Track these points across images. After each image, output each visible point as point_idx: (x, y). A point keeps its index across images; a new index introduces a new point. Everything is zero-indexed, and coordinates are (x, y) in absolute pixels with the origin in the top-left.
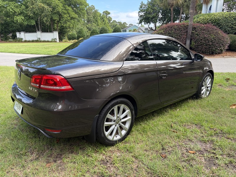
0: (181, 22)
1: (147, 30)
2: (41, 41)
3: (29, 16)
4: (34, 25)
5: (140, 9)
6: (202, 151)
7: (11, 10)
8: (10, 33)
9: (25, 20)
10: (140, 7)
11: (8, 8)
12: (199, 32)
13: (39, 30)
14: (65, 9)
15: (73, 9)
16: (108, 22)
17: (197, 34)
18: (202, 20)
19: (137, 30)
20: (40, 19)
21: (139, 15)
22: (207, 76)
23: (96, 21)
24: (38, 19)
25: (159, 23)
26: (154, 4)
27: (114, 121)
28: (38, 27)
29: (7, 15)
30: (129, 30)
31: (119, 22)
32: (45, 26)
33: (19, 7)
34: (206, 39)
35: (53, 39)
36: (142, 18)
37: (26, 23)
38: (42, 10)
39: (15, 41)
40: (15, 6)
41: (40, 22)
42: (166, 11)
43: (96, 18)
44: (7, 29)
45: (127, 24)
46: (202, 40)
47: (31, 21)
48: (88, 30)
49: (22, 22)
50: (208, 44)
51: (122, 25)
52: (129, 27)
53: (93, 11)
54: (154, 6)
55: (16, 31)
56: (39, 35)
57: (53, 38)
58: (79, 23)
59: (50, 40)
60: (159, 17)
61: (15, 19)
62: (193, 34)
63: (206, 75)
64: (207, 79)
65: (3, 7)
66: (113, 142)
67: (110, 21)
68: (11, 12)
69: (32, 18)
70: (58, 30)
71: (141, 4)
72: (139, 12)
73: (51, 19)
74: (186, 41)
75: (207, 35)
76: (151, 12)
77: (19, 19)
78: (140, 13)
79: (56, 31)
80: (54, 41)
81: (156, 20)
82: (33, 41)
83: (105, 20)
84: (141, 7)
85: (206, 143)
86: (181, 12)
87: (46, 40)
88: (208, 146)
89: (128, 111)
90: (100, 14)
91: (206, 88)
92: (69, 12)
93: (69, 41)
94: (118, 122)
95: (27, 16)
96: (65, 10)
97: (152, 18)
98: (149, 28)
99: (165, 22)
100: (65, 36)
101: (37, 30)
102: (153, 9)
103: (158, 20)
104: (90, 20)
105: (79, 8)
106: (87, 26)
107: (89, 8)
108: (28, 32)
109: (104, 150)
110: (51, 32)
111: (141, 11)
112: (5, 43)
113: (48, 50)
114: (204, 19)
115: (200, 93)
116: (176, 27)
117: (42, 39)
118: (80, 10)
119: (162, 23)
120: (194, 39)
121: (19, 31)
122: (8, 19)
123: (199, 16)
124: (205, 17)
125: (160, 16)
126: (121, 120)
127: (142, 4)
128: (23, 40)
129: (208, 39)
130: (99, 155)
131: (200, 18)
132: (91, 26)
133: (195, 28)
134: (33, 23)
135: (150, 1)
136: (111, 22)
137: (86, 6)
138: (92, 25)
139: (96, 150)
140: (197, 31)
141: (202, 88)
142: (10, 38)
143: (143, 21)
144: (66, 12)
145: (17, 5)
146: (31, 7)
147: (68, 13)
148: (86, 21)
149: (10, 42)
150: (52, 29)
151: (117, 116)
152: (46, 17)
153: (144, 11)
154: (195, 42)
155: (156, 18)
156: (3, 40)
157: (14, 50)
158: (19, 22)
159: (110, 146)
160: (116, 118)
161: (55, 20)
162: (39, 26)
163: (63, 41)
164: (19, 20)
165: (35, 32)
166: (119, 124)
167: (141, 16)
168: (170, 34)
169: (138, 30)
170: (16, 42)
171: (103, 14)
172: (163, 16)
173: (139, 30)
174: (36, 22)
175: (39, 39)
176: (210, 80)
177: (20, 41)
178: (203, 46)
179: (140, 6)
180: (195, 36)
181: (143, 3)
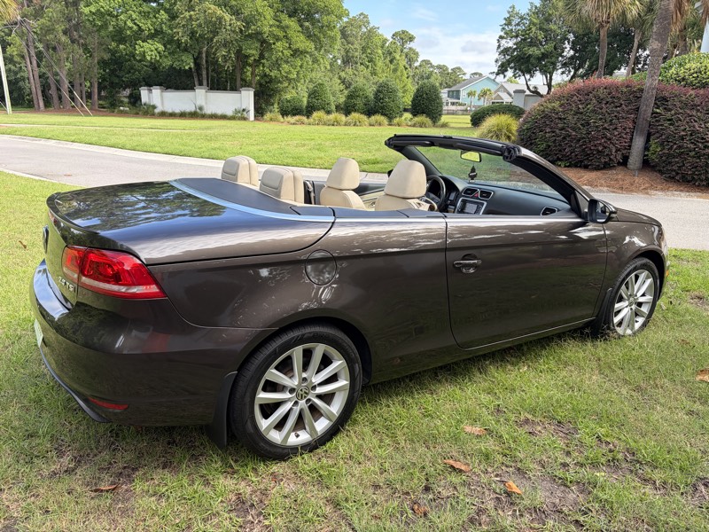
0: (633, 72)
1: (522, 96)
2: (204, 117)
3: (179, 43)
4: (190, 68)
5: (503, 29)
6: (544, 512)
7: (130, 24)
8: (124, 89)
9: (166, 53)
10: (504, 22)
11: (122, 17)
12: (676, 114)
13: (201, 84)
14: (278, 23)
15: (301, 26)
16: (407, 66)
17: (669, 120)
18: (695, 75)
19: (492, 91)
20: (207, 52)
21: (499, 46)
22: (635, 269)
23: (369, 62)
24: (200, 53)
25: (563, 73)
26: (550, 15)
27: (292, 391)
28: (199, 75)
29: (119, 36)
30: (468, 91)
31: (439, 67)
32: (219, 73)
33: (151, 16)
34: (698, 137)
35: (239, 112)
36: (508, 57)
37: (167, 63)
38: (216, 26)
39: (135, 111)
40: (140, 13)
41: (207, 61)
42: (589, 38)
43: (369, 51)
44: (118, 76)
45: (464, 74)
46: (683, 139)
47: (183, 57)
48: (342, 87)
49: (158, 58)
50: (704, 154)
51: (448, 74)
52: (470, 81)
53: (364, 30)
54: (548, 20)
55: (140, 82)
56: (202, 98)
57: (238, 106)
58: (316, 66)
59: (230, 113)
60: (565, 54)
61: (138, 50)
62: (655, 117)
63: (633, 266)
64: (637, 277)
65: (109, 15)
66: (286, 451)
67: (410, 61)
68: (131, 28)
69: (186, 50)
70: (254, 86)
71: (509, 12)
72: (501, 37)
73: (239, 53)
74: (631, 139)
75: (703, 126)
76: (540, 37)
77: (151, 50)
78: (503, 42)
79: (248, 86)
80: (240, 116)
81: (554, 64)
82: (183, 115)
83: (398, 57)
84: (509, 22)
85: (567, 486)
86: (636, 41)
87: (219, 112)
88: (571, 496)
89: (338, 364)
90: (385, 41)
91: (634, 307)
92: (291, 33)
93: (282, 120)
94: (305, 393)
95: (171, 41)
96: (278, 27)
97: (540, 59)
98: (528, 88)
99: (581, 70)
100: (273, 105)
101: (196, 83)
102: (545, 31)
103: (559, 65)
104: (353, 57)
105: (319, 22)
106: (343, 74)
107: (351, 23)
108: (170, 88)
109: (255, 470)
110: (234, 89)
111: (509, 34)
112: (107, 116)
113: (213, 145)
114: (700, 72)
115: (608, 321)
116: (601, 93)
117: (208, 111)
118: (322, 27)
119: (572, 73)
120: (657, 135)
121: (150, 84)
122: (122, 47)
123: (685, 59)
124: (703, 65)
125: (568, 52)
126: (314, 388)
127: (512, 13)
128: (157, 111)
129: (703, 139)
130: (236, 484)
131: (688, 66)
132: (354, 74)
133: (665, 99)
134: (188, 63)
135: (538, 5)
136: (417, 64)
137: (340, 17)
138: (356, 73)
139: (231, 467)
140: (670, 110)
141: (617, 306)
142: (122, 102)
143: (511, 68)
144: (281, 34)
145: (146, 9)
146: (187, 14)
147: (286, 37)
148: (339, 62)
149: (123, 114)
150: (239, 82)
151: (300, 375)
152: (225, 46)
153: (517, 37)
154: (662, 144)
155: (553, 59)
156: (104, 108)
157: (122, 140)
158: (149, 58)
159: (274, 460)
160: (296, 383)
161: (247, 57)
162: (204, 73)
163: (265, 117)
164: (150, 53)
165: (192, 88)
166: (309, 400)
167: (506, 51)
168: (582, 113)
169: (495, 92)
170: (137, 115)
171: (391, 40)
172: (576, 51)
173: (500, 93)
174: (197, 61)
175: (201, 108)
176: (650, 281)
177: (149, 112)
178: (686, 159)
179: (505, 19)
180: (662, 125)
181: (517, 10)
